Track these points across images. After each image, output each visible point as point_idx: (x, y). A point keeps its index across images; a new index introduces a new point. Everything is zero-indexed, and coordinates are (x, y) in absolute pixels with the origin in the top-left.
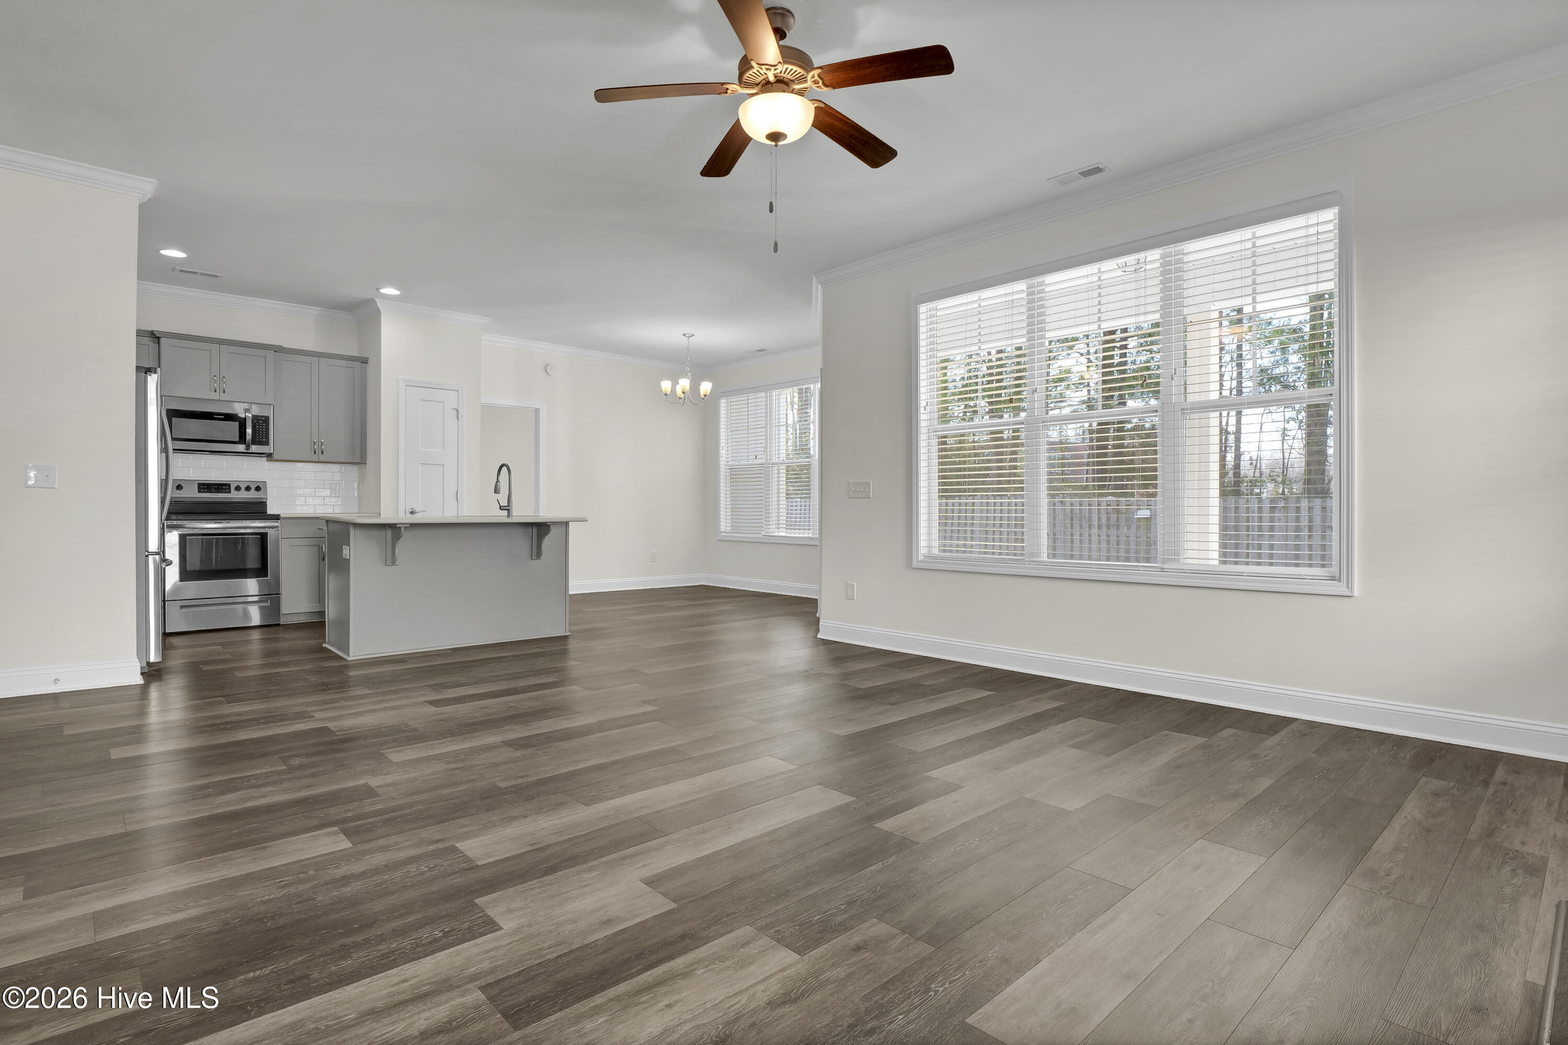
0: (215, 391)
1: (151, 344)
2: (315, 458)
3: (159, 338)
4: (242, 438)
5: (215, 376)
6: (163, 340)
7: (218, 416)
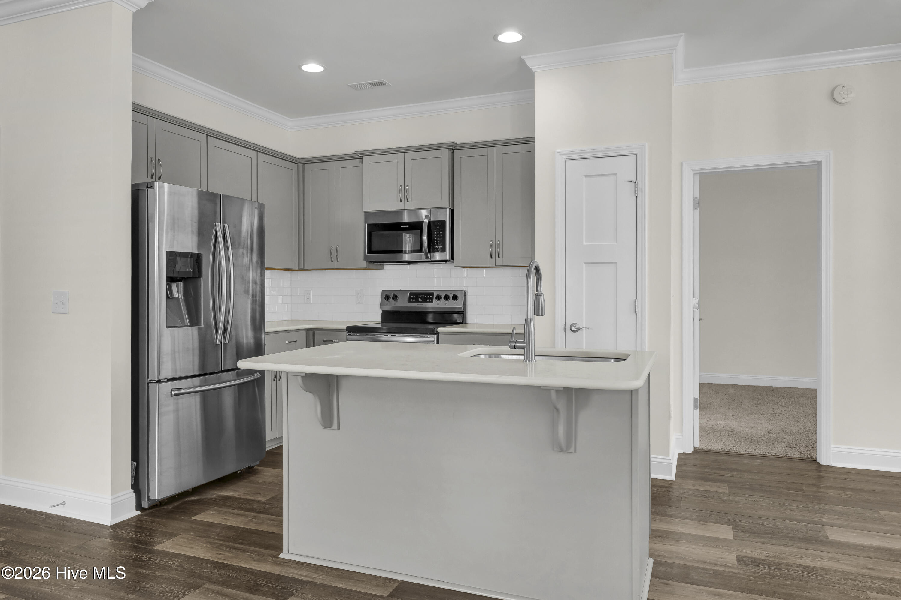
0: (402, 201)
2: (492, 262)
4: (420, 248)
5: (401, 186)
7: (404, 226)
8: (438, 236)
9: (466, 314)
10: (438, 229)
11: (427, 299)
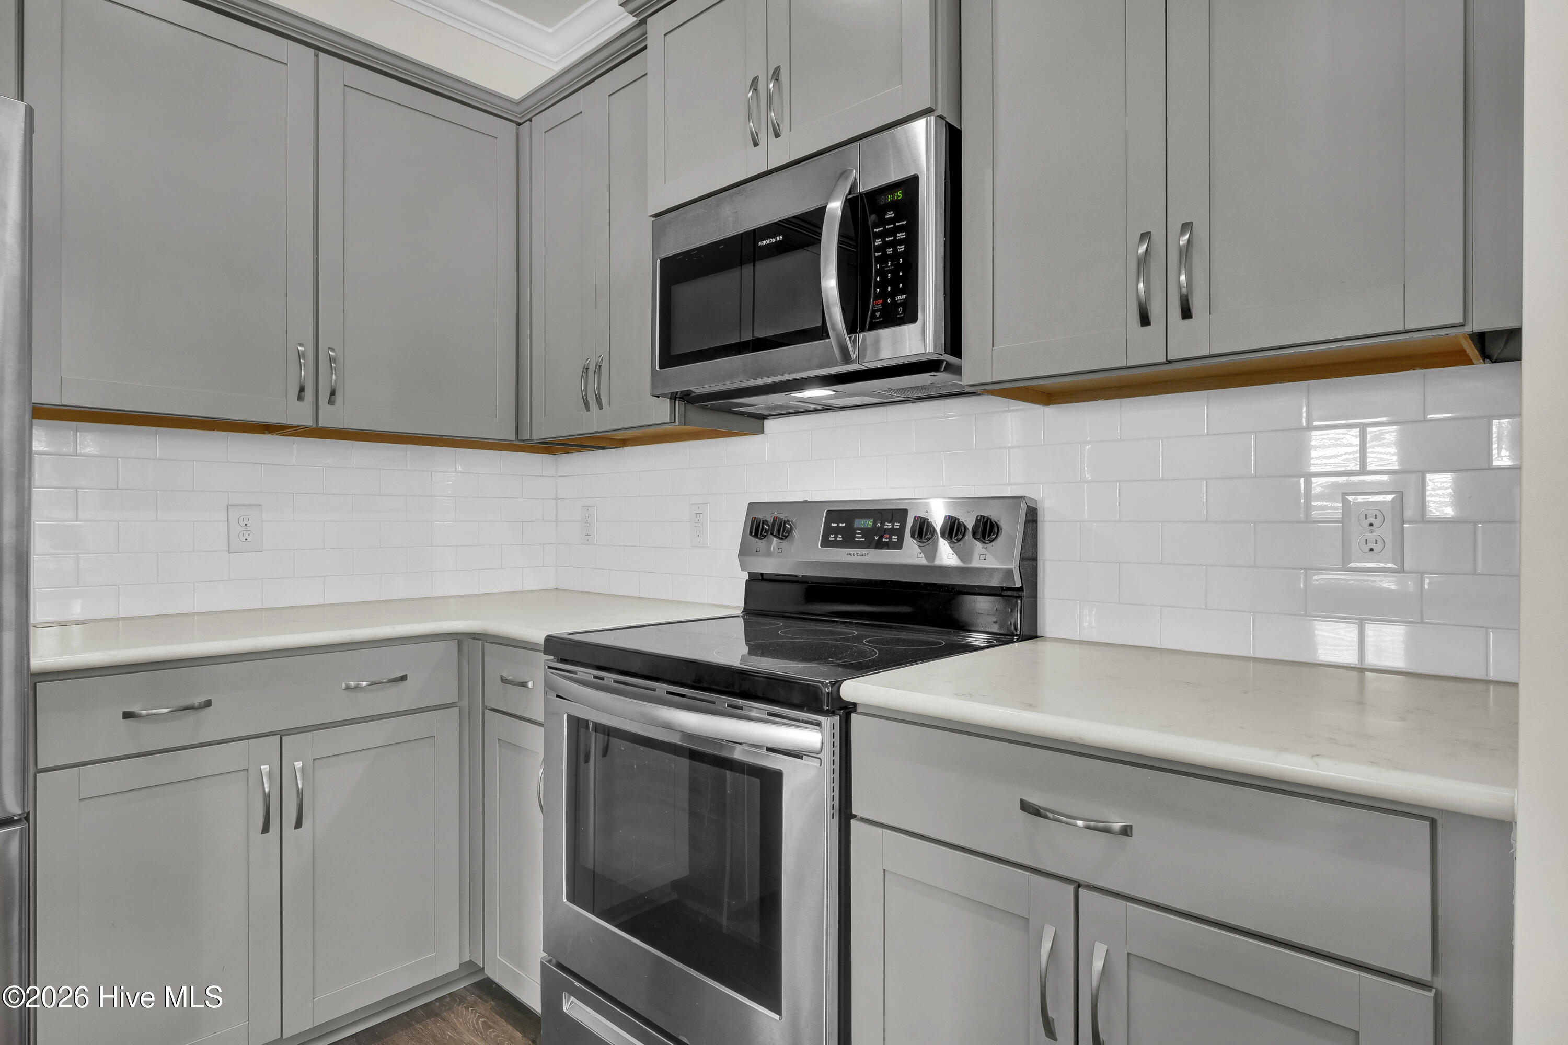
0: (755, 142)
5: (754, 81)
7: (767, 242)
8: (889, 251)
9: (1035, 597)
10: (891, 221)
11: (882, 532)
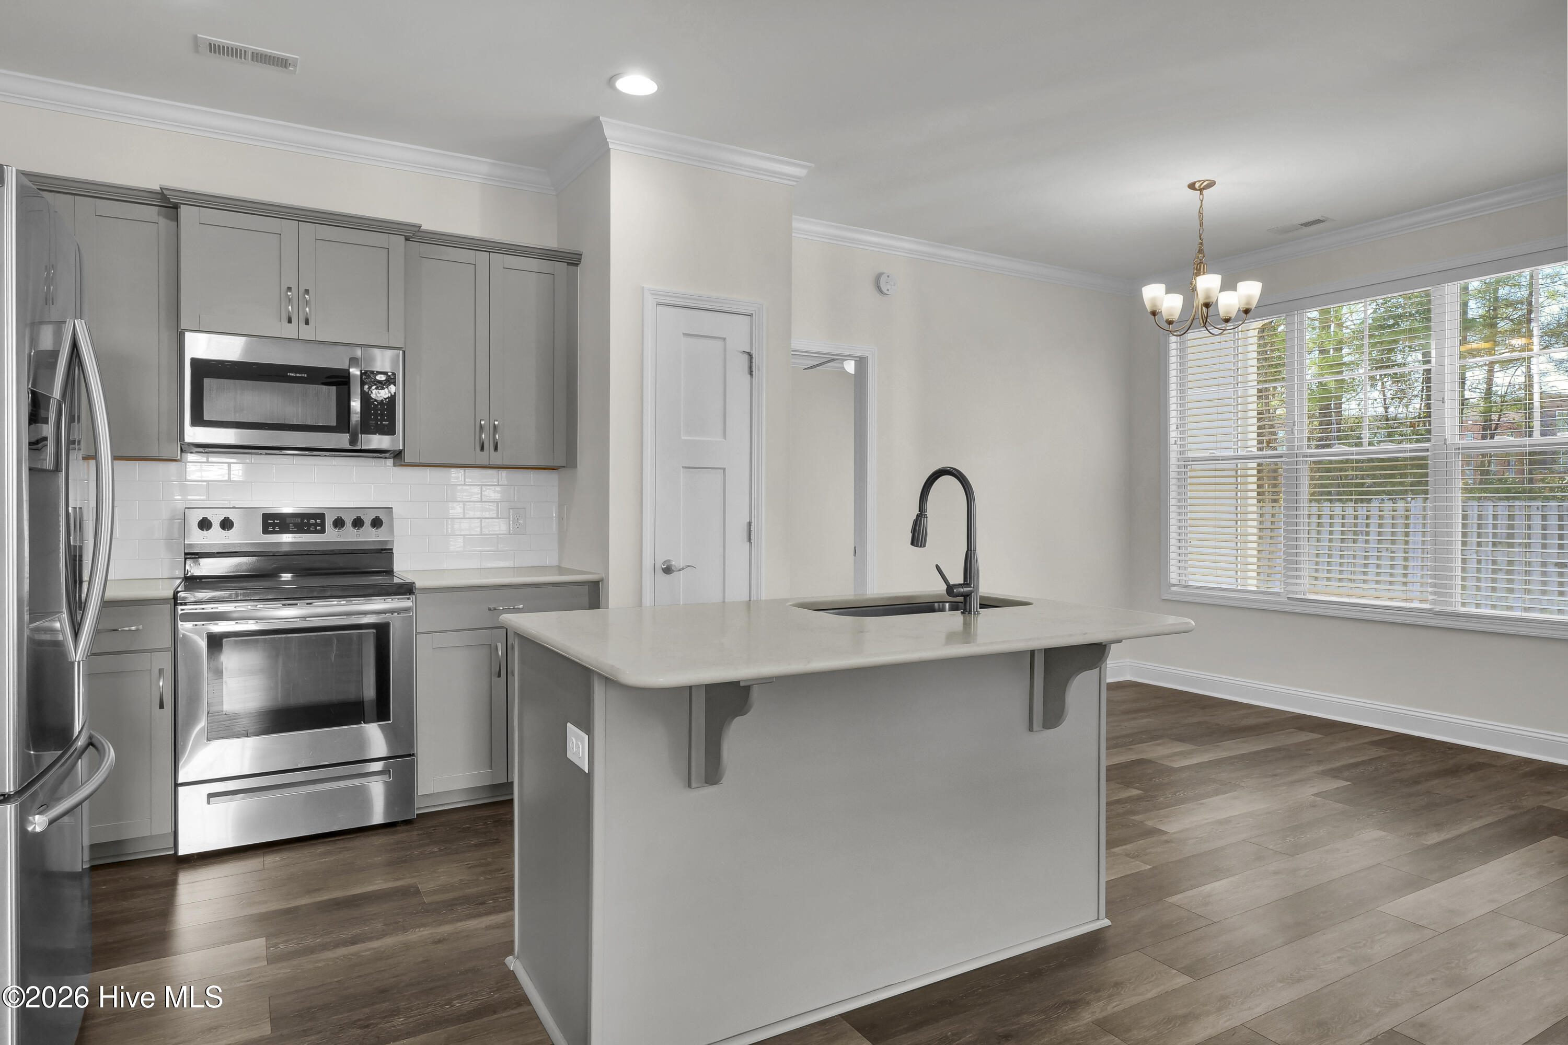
0: (290, 321)
1: (163, 222)
2: (482, 458)
3: (176, 207)
4: (343, 423)
5: (289, 289)
6: (184, 210)
7: (295, 375)
9: (391, 555)
11: (309, 525)
